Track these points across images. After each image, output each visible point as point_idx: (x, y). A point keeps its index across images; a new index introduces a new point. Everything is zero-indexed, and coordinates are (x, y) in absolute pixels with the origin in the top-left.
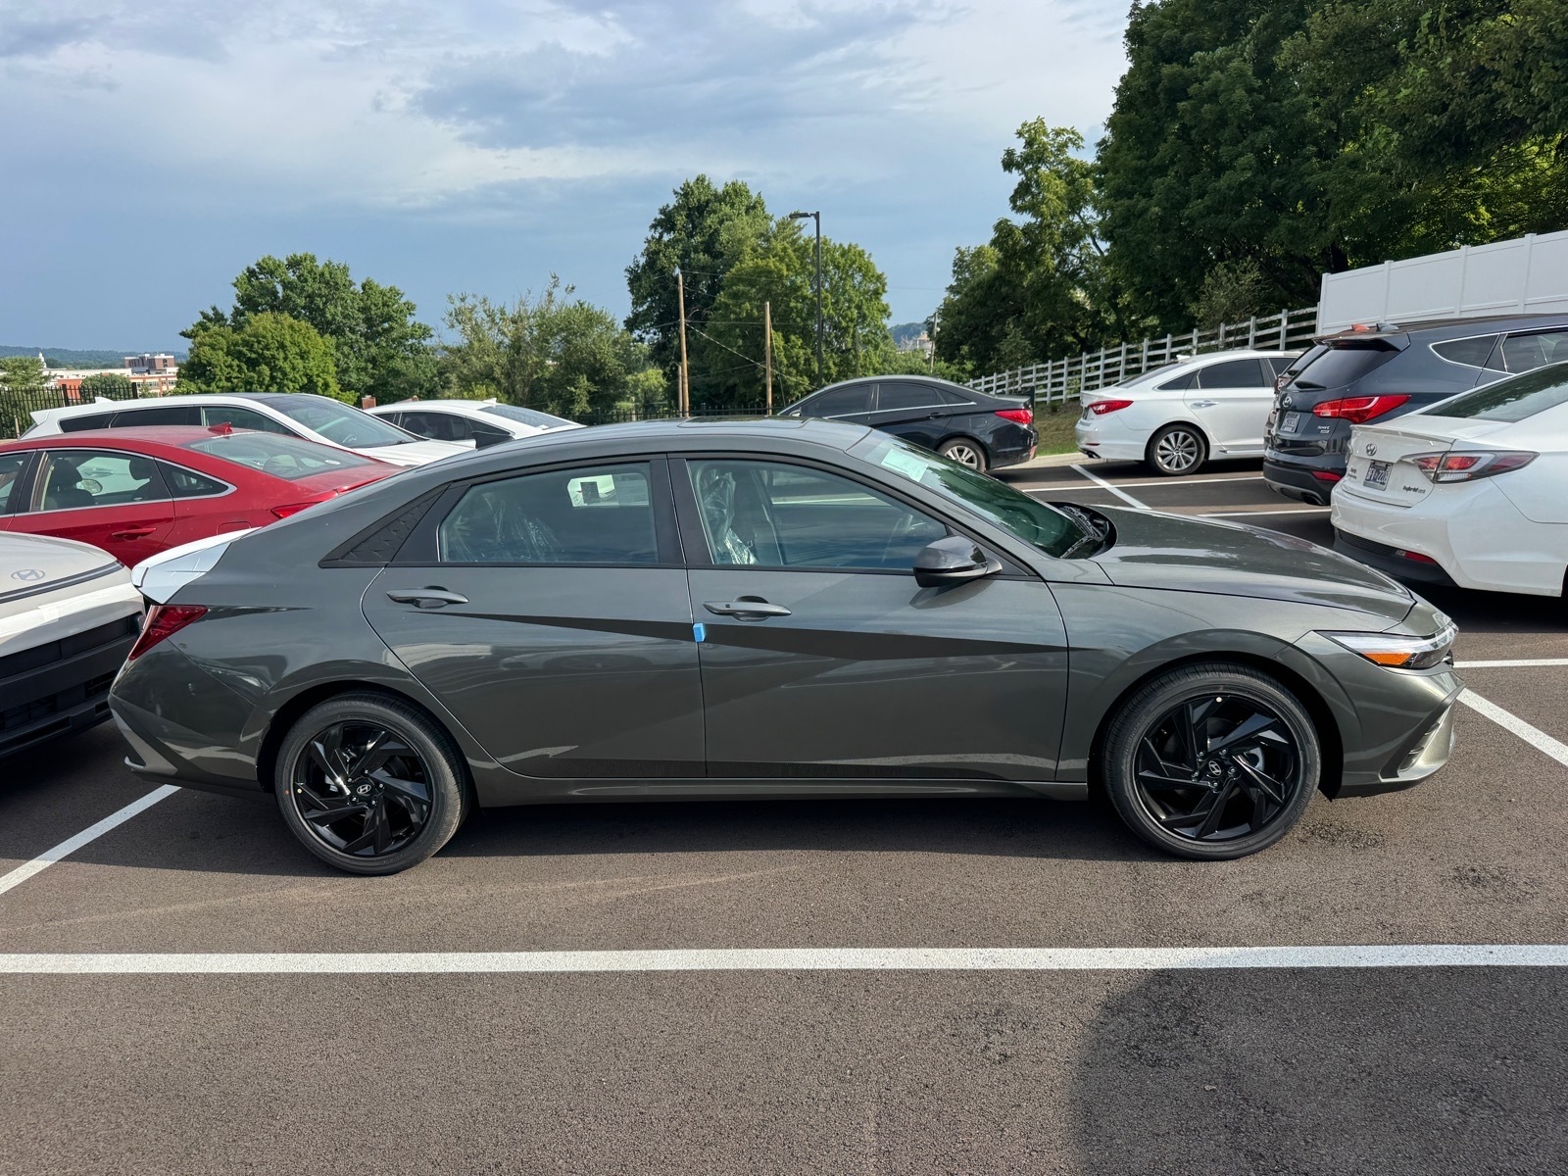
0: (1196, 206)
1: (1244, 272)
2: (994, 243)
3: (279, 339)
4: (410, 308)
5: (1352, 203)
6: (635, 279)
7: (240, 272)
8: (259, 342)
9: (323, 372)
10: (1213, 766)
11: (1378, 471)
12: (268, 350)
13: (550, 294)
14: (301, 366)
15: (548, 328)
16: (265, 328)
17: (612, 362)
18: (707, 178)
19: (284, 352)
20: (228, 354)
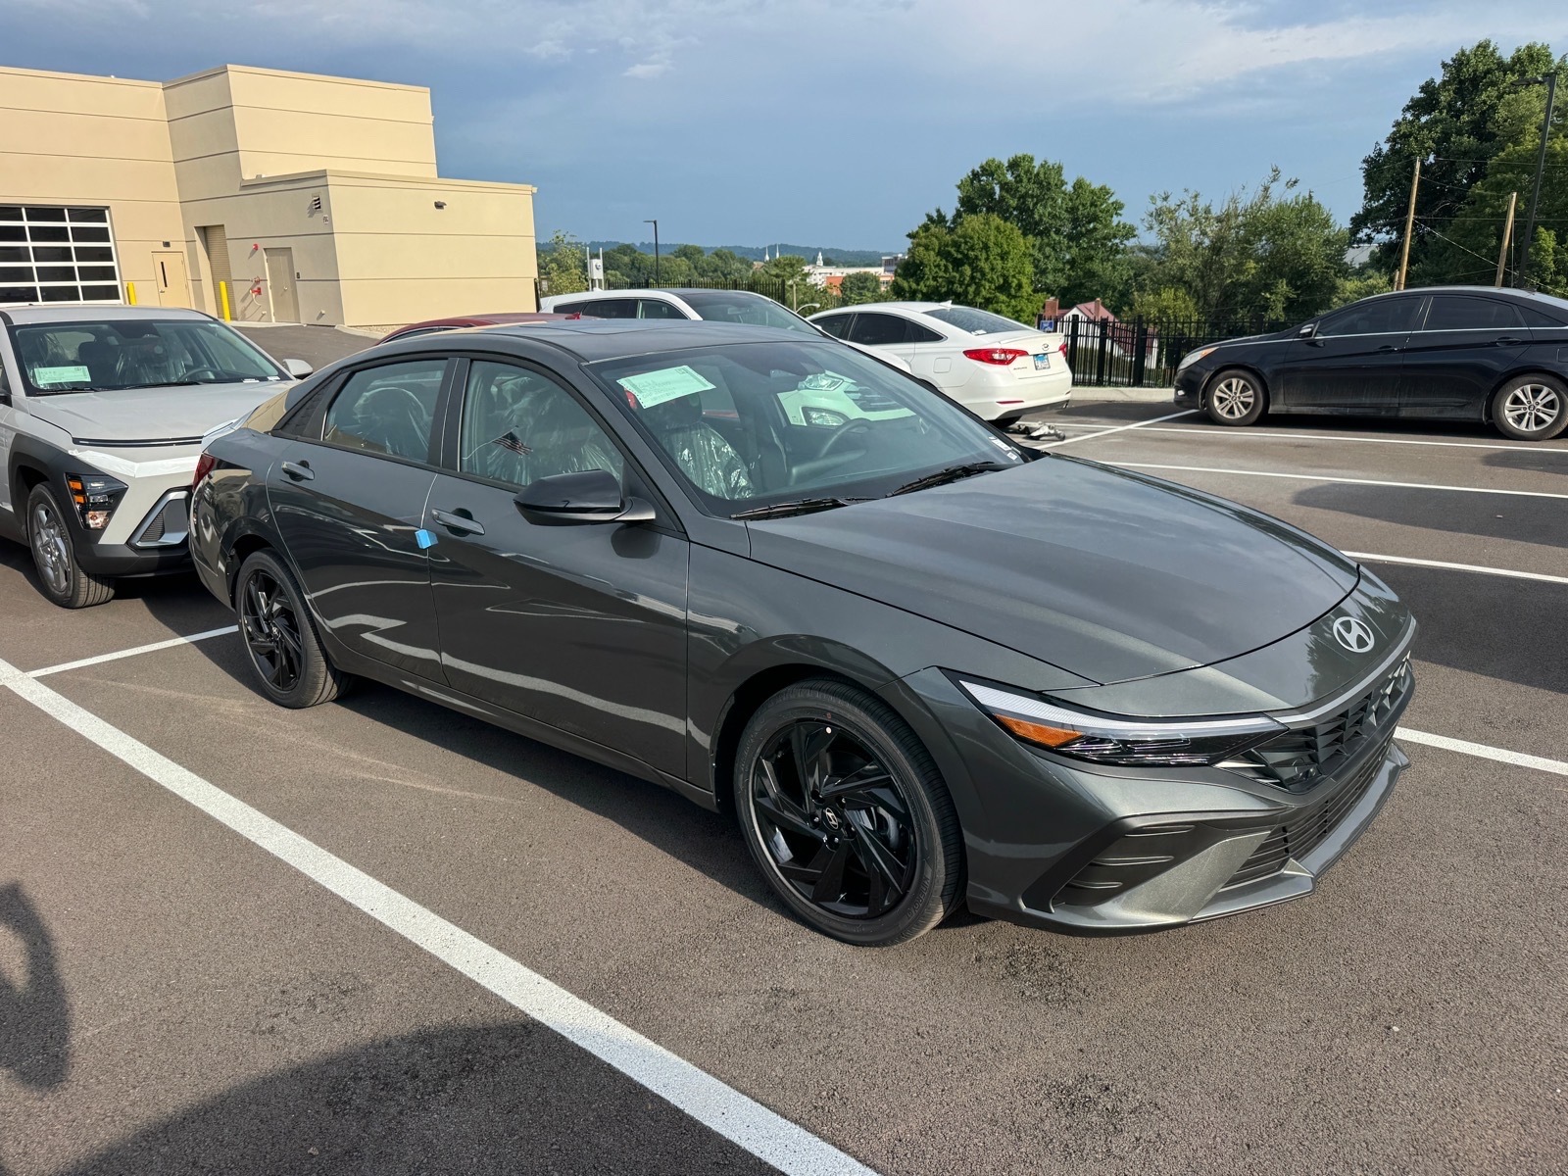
3: (984, 239)
4: (1118, 207)
6: (1376, 172)
7: (966, 173)
8: (966, 243)
9: (1019, 273)
12: (973, 250)
13: (1266, 189)
14: (999, 267)
15: (1256, 226)
16: (973, 229)
18: (1492, 45)
19: (987, 252)
20: (939, 254)
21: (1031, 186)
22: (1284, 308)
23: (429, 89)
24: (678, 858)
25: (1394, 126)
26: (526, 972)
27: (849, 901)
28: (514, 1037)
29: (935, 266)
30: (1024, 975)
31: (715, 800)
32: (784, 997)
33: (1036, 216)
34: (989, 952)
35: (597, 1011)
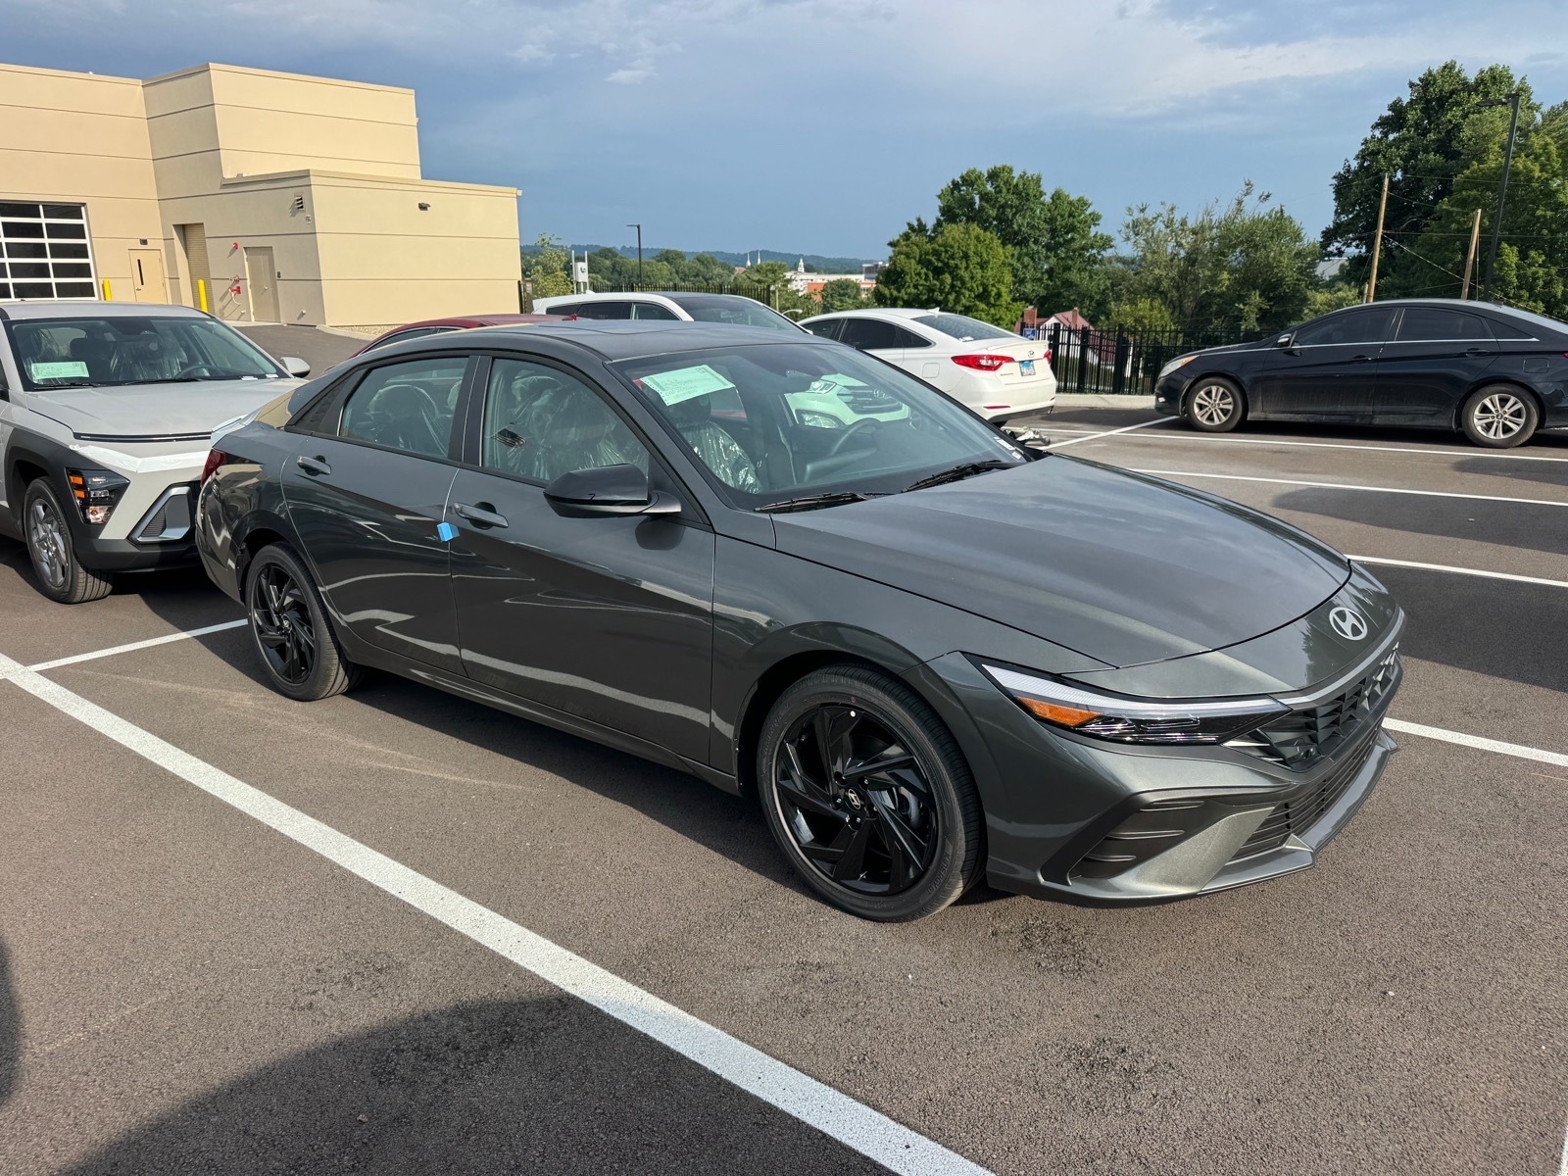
3: (964, 249)
4: (1095, 218)
7: (945, 183)
8: (946, 252)
9: (999, 282)
12: (953, 259)
14: (979, 276)
15: (1230, 239)
16: (953, 239)
18: (1458, 66)
19: (967, 261)
20: (920, 262)
21: (1010, 196)
22: (1257, 319)
23: (413, 91)
24: (698, 842)
25: (1362, 144)
26: (557, 949)
27: (870, 879)
28: (551, 1010)
29: (916, 275)
30: (1039, 947)
31: (737, 784)
32: (810, 970)
33: (1015, 227)
34: (1004, 927)
35: (630, 985)
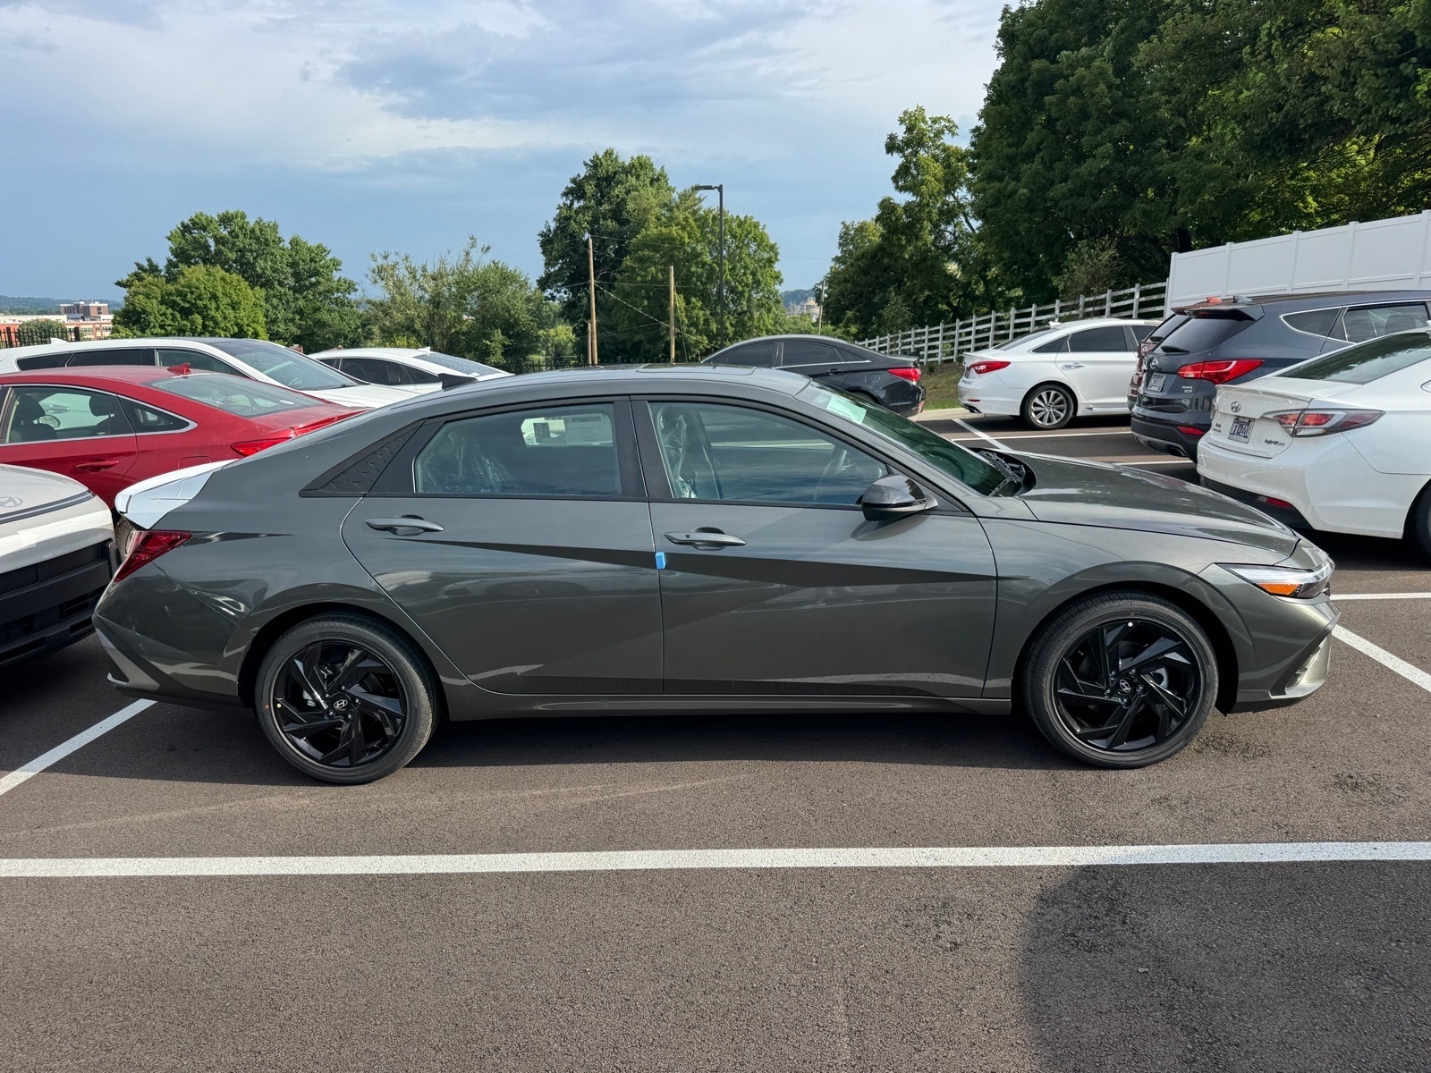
0: (1060, 189)
1: (1103, 250)
2: (878, 219)
3: (211, 290)
4: (336, 264)
5: (1198, 191)
6: (547, 242)
7: (174, 225)
8: (192, 293)
9: (253, 322)
10: (1124, 684)
11: (1241, 426)
12: (201, 300)
13: (468, 254)
14: (232, 316)
15: (466, 285)
16: (198, 280)
17: (524, 317)
18: (615, 152)
19: (216, 302)
20: (162, 303)
21: (247, 241)
33: (258, 269)
